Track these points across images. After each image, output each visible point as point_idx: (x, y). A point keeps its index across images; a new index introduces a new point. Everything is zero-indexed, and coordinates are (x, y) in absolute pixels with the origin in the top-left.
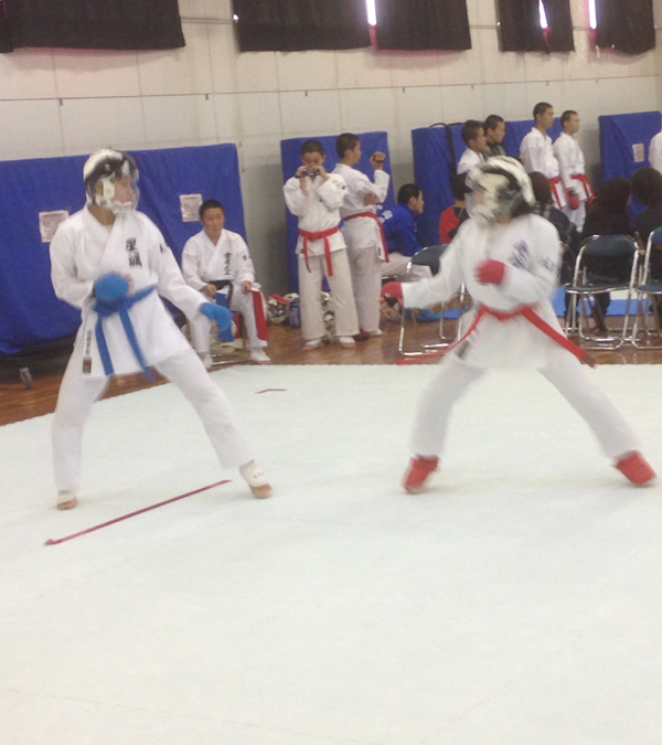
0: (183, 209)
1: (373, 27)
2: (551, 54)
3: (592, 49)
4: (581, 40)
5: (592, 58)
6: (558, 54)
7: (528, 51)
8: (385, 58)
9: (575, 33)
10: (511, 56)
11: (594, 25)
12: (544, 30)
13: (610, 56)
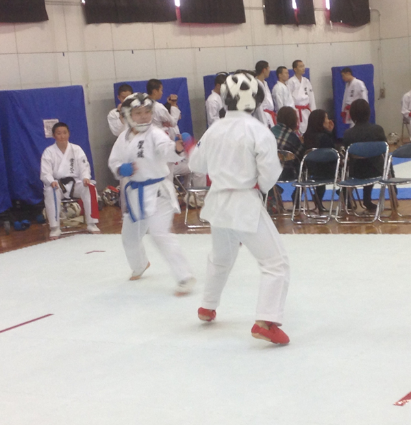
0: (45, 129)
1: (178, 8)
2: (300, 26)
3: (328, 23)
4: (320, 17)
5: (327, 29)
6: (305, 27)
7: (284, 24)
8: (186, 29)
9: (315, 12)
10: (273, 27)
11: (328, 7)
12: (295, 10)
13: (340, 28)
